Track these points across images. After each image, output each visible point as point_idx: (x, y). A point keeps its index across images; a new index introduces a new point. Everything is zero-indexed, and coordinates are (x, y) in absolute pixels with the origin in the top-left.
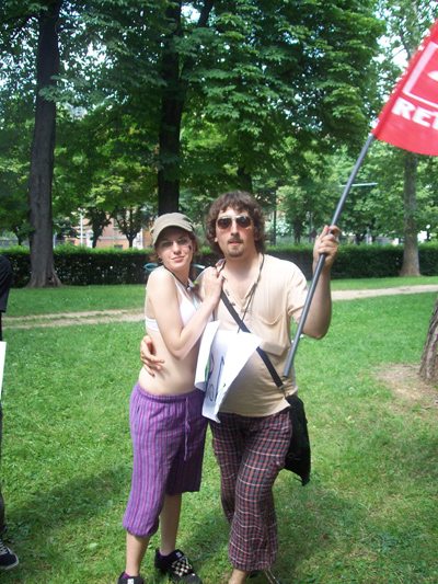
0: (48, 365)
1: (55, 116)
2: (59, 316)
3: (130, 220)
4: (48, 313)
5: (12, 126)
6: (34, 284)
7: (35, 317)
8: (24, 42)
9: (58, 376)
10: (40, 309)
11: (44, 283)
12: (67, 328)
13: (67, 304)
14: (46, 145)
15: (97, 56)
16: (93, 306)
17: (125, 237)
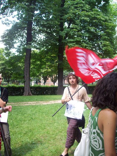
0: (18, 115)
1: (31, 52)
2: (26, 103)
3: (54, 78)
4: (24, 102)
5: (21, 55)
6: (25, 95)
7: (20, 103)
8: (24, 34)
9: (19, 117)
10: (23, 101)
11: (27, 95)
12: (26, 106)
13: (29, 100)
14: (28, 59)
15: (41, 37)
16: (37, 100)
17: (53, 83)
